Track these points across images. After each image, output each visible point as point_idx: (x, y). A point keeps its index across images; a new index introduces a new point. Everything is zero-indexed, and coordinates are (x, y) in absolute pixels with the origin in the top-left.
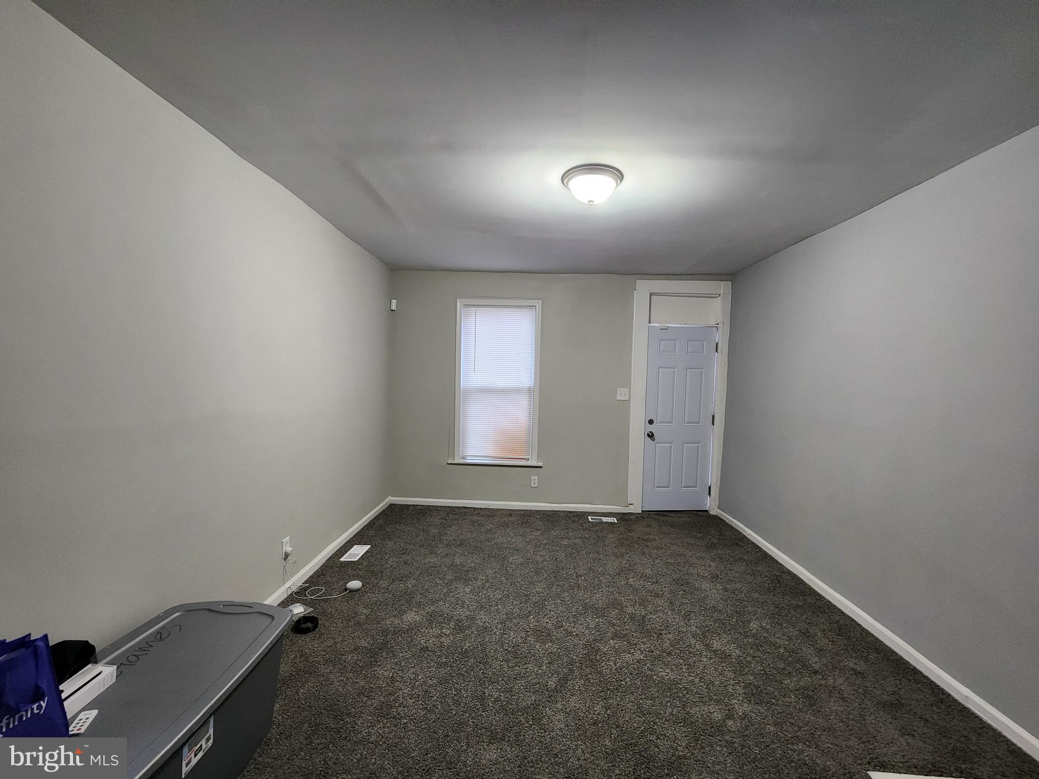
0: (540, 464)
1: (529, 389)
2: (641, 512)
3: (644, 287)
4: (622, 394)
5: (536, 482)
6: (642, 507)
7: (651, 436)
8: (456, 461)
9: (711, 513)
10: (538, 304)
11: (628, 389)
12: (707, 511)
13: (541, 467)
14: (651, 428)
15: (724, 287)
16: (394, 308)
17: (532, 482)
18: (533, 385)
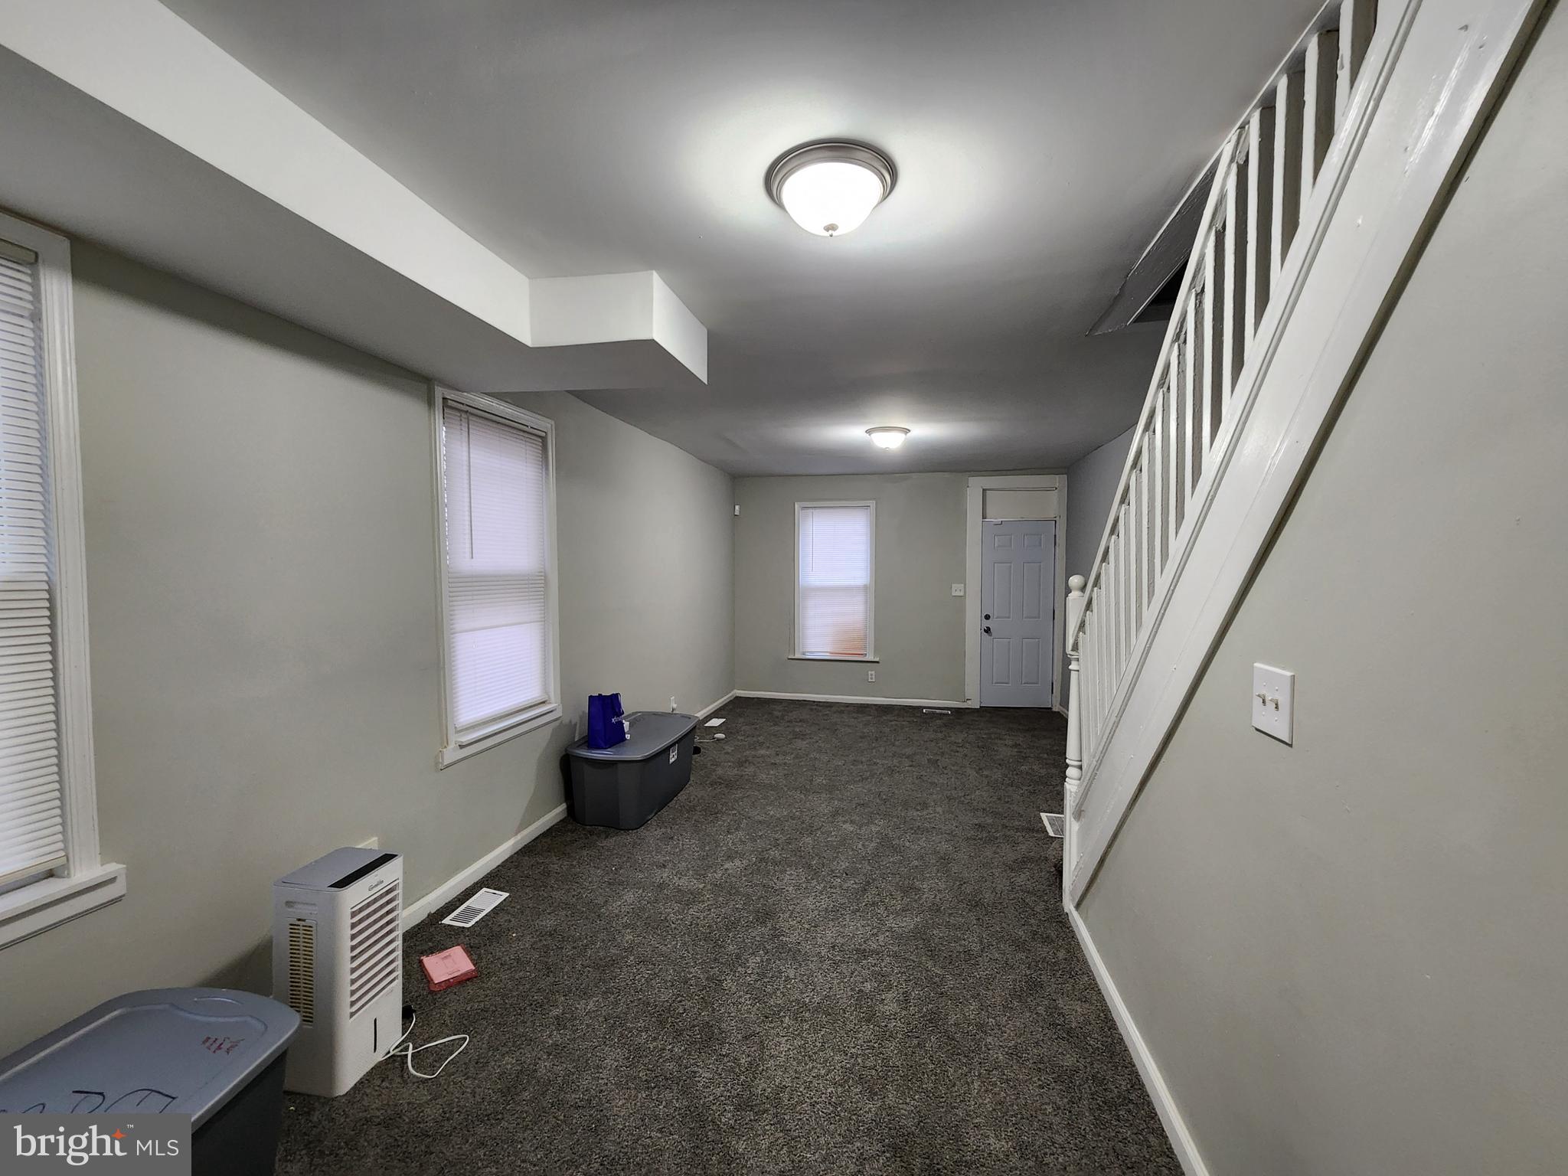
0: (877, 659)
1: (865, 587)
2: (979, 707)
3: (975, 485)
4: (957, 590)
5: (874, 677)
6: (981, 703)
7: (988, 630)
8: (797, 656)
9: (1054, 710)
10: (872, 504)
11: (963, 585)
12: (1051, 708)
13: (878, 662)
14: (987, 623)
15: (1059, 481)
16: (737, 513)
17: (870, 677)
18: (868, 583)
